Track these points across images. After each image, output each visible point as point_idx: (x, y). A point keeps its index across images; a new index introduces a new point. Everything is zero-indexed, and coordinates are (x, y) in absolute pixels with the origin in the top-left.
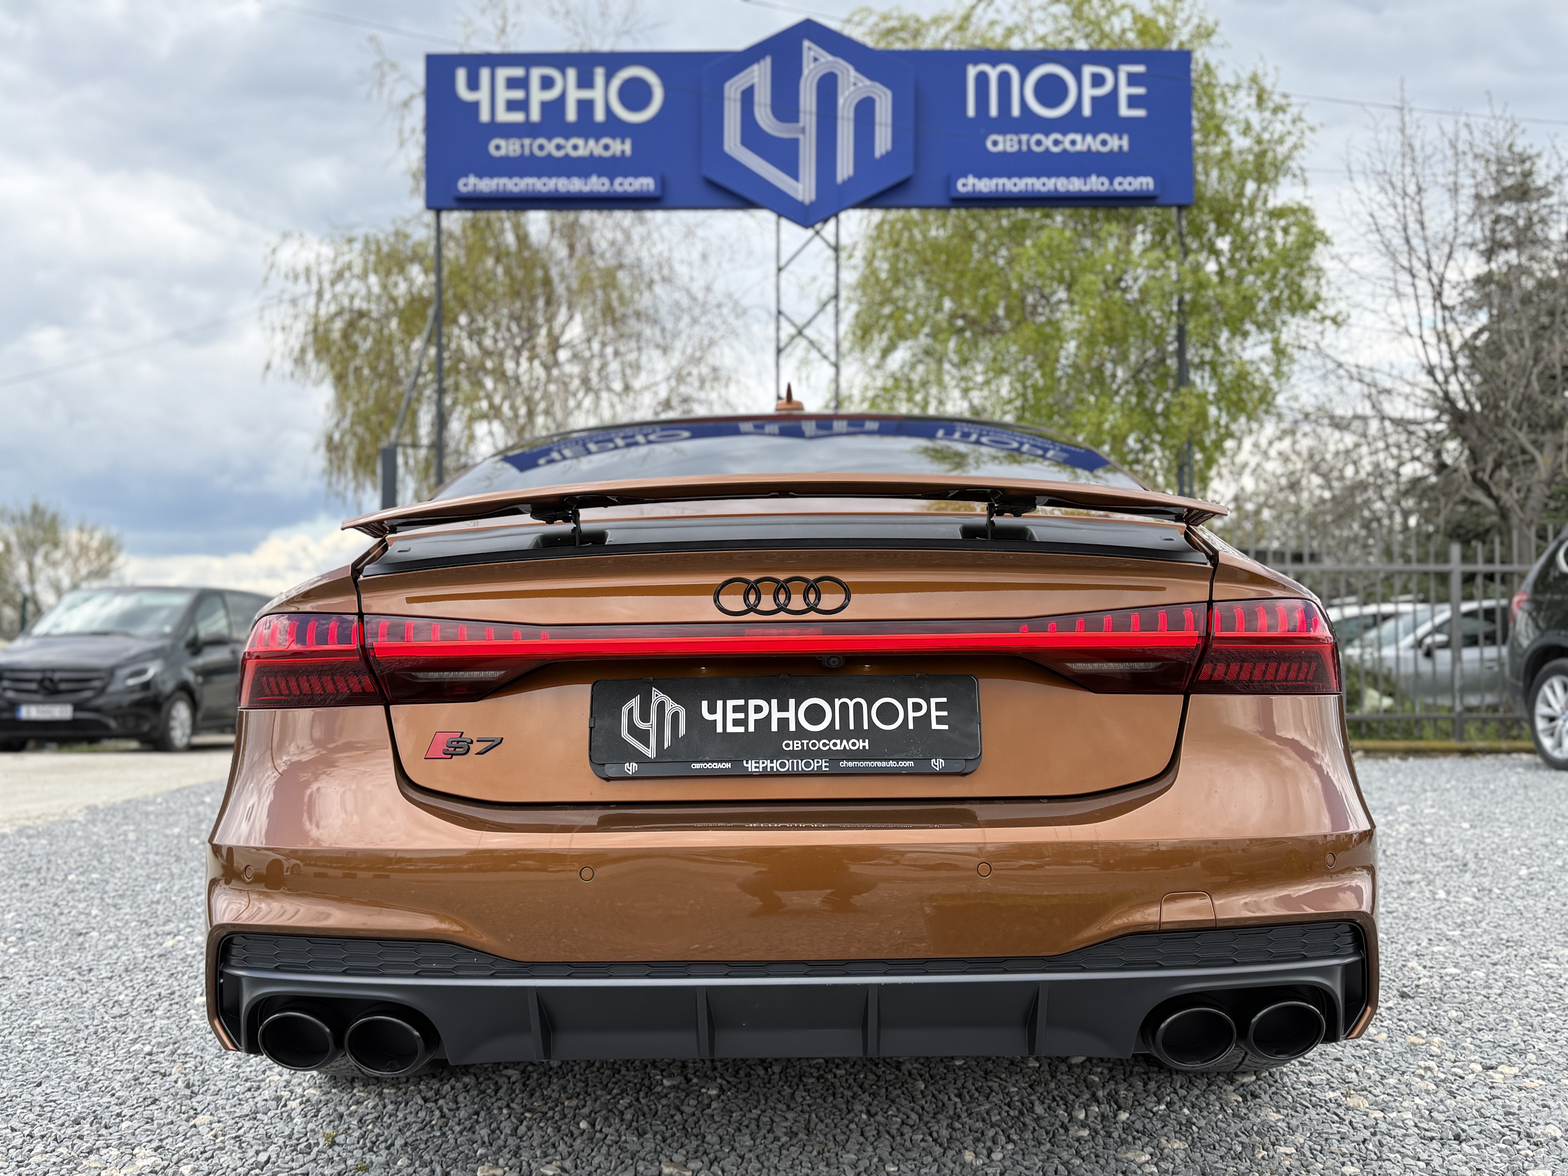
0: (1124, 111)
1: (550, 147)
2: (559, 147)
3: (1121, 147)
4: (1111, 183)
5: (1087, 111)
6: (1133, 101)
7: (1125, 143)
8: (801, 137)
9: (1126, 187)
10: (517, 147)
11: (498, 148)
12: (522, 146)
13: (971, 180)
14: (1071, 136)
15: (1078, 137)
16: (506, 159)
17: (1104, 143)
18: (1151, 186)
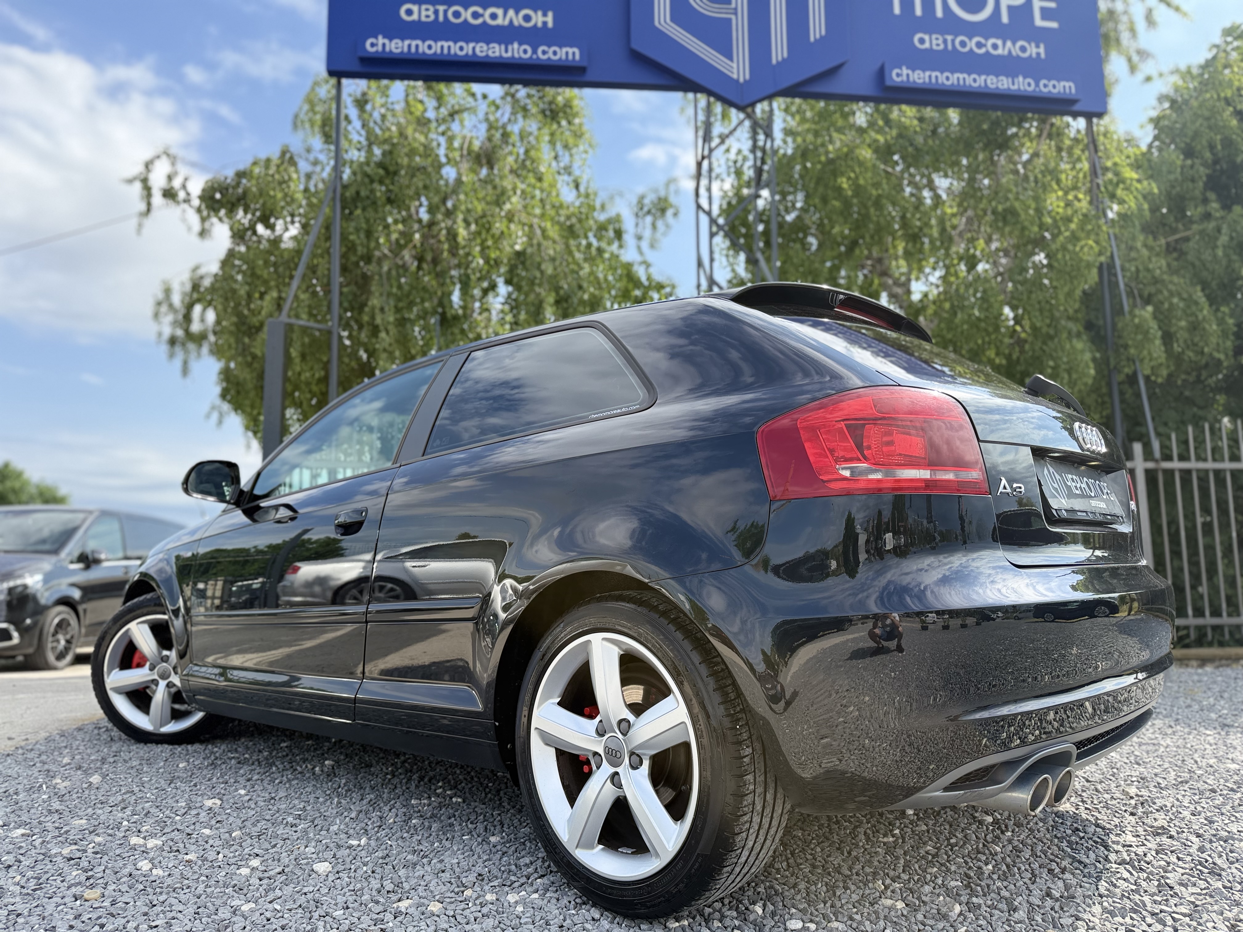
0: (1039, 22)
1: (467, 15)
2: (475, 15)
3: (1038, 54)
4: (1037, 85)
5: (1005, 19)
6: (1046, 14)
7: (1042, 50)
8: (733, 17)
9: (1050, 88)
10: (431, 13)
11: (409, 12)
12: (436, 12)
13: (905, 71)
14: (991, 41)
15: (999, 42)
16: (418, 23)
17: (1023, 49)
18: (1073, 91)
